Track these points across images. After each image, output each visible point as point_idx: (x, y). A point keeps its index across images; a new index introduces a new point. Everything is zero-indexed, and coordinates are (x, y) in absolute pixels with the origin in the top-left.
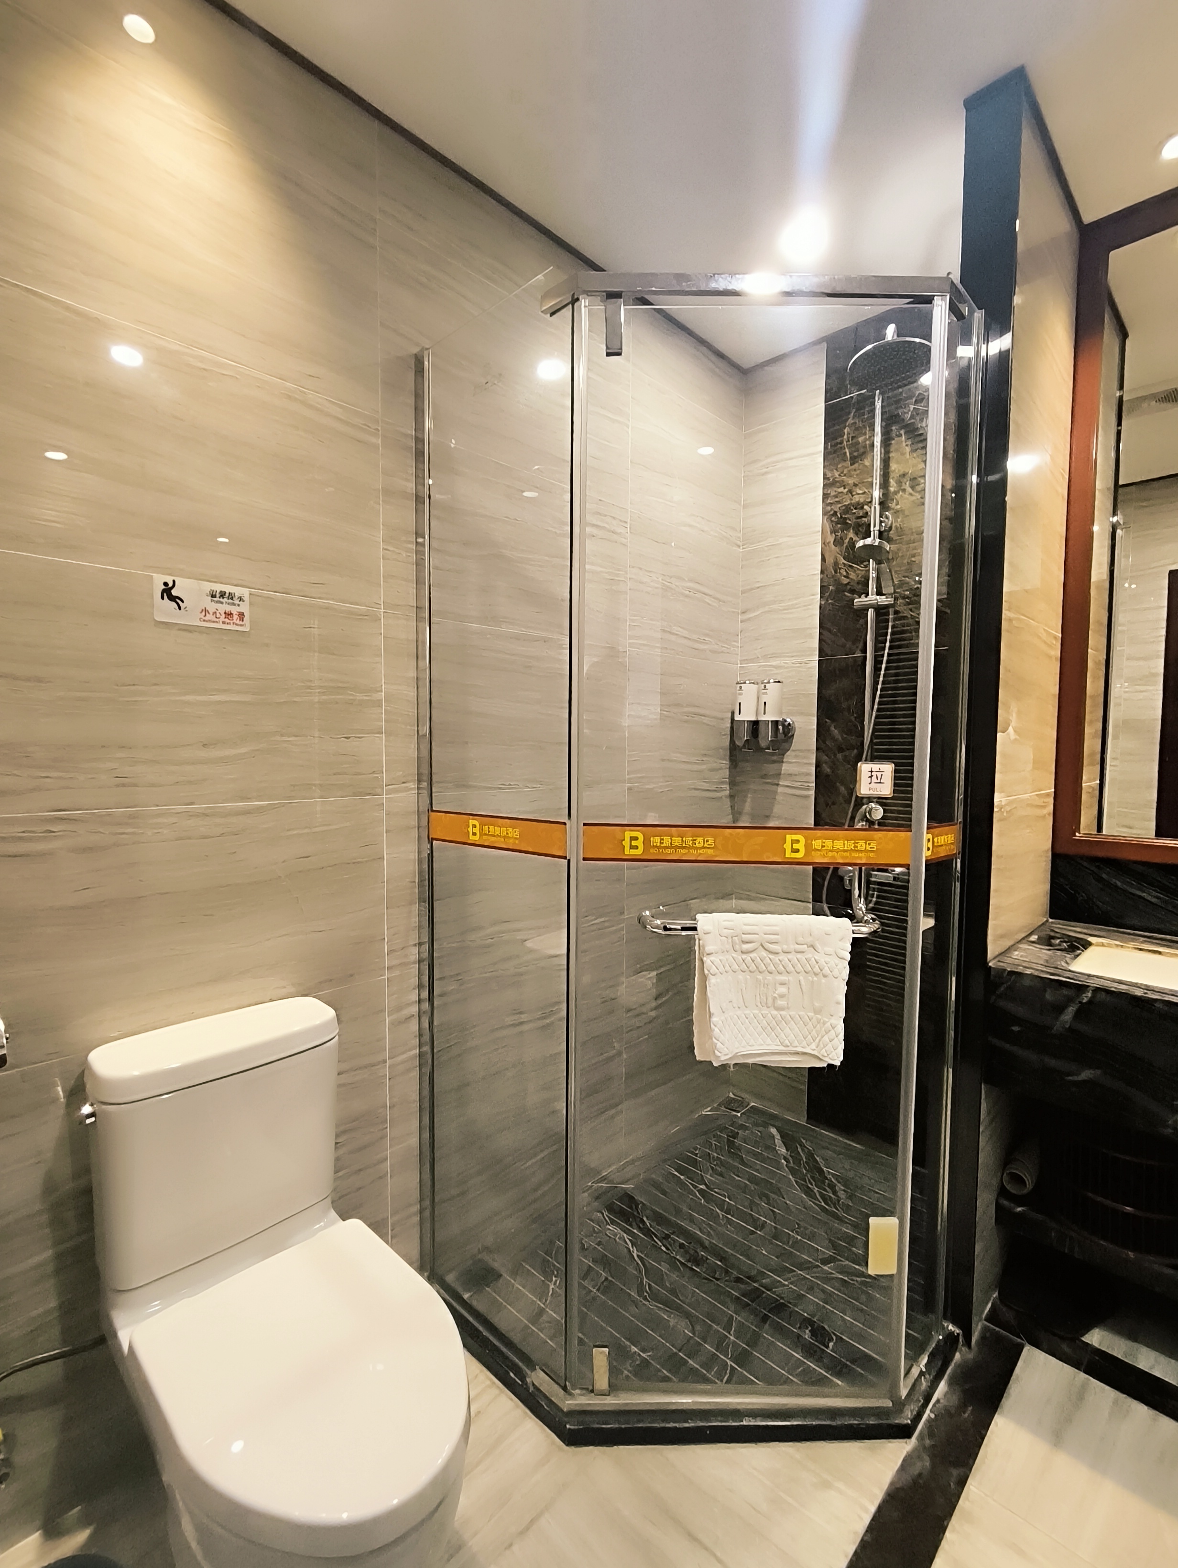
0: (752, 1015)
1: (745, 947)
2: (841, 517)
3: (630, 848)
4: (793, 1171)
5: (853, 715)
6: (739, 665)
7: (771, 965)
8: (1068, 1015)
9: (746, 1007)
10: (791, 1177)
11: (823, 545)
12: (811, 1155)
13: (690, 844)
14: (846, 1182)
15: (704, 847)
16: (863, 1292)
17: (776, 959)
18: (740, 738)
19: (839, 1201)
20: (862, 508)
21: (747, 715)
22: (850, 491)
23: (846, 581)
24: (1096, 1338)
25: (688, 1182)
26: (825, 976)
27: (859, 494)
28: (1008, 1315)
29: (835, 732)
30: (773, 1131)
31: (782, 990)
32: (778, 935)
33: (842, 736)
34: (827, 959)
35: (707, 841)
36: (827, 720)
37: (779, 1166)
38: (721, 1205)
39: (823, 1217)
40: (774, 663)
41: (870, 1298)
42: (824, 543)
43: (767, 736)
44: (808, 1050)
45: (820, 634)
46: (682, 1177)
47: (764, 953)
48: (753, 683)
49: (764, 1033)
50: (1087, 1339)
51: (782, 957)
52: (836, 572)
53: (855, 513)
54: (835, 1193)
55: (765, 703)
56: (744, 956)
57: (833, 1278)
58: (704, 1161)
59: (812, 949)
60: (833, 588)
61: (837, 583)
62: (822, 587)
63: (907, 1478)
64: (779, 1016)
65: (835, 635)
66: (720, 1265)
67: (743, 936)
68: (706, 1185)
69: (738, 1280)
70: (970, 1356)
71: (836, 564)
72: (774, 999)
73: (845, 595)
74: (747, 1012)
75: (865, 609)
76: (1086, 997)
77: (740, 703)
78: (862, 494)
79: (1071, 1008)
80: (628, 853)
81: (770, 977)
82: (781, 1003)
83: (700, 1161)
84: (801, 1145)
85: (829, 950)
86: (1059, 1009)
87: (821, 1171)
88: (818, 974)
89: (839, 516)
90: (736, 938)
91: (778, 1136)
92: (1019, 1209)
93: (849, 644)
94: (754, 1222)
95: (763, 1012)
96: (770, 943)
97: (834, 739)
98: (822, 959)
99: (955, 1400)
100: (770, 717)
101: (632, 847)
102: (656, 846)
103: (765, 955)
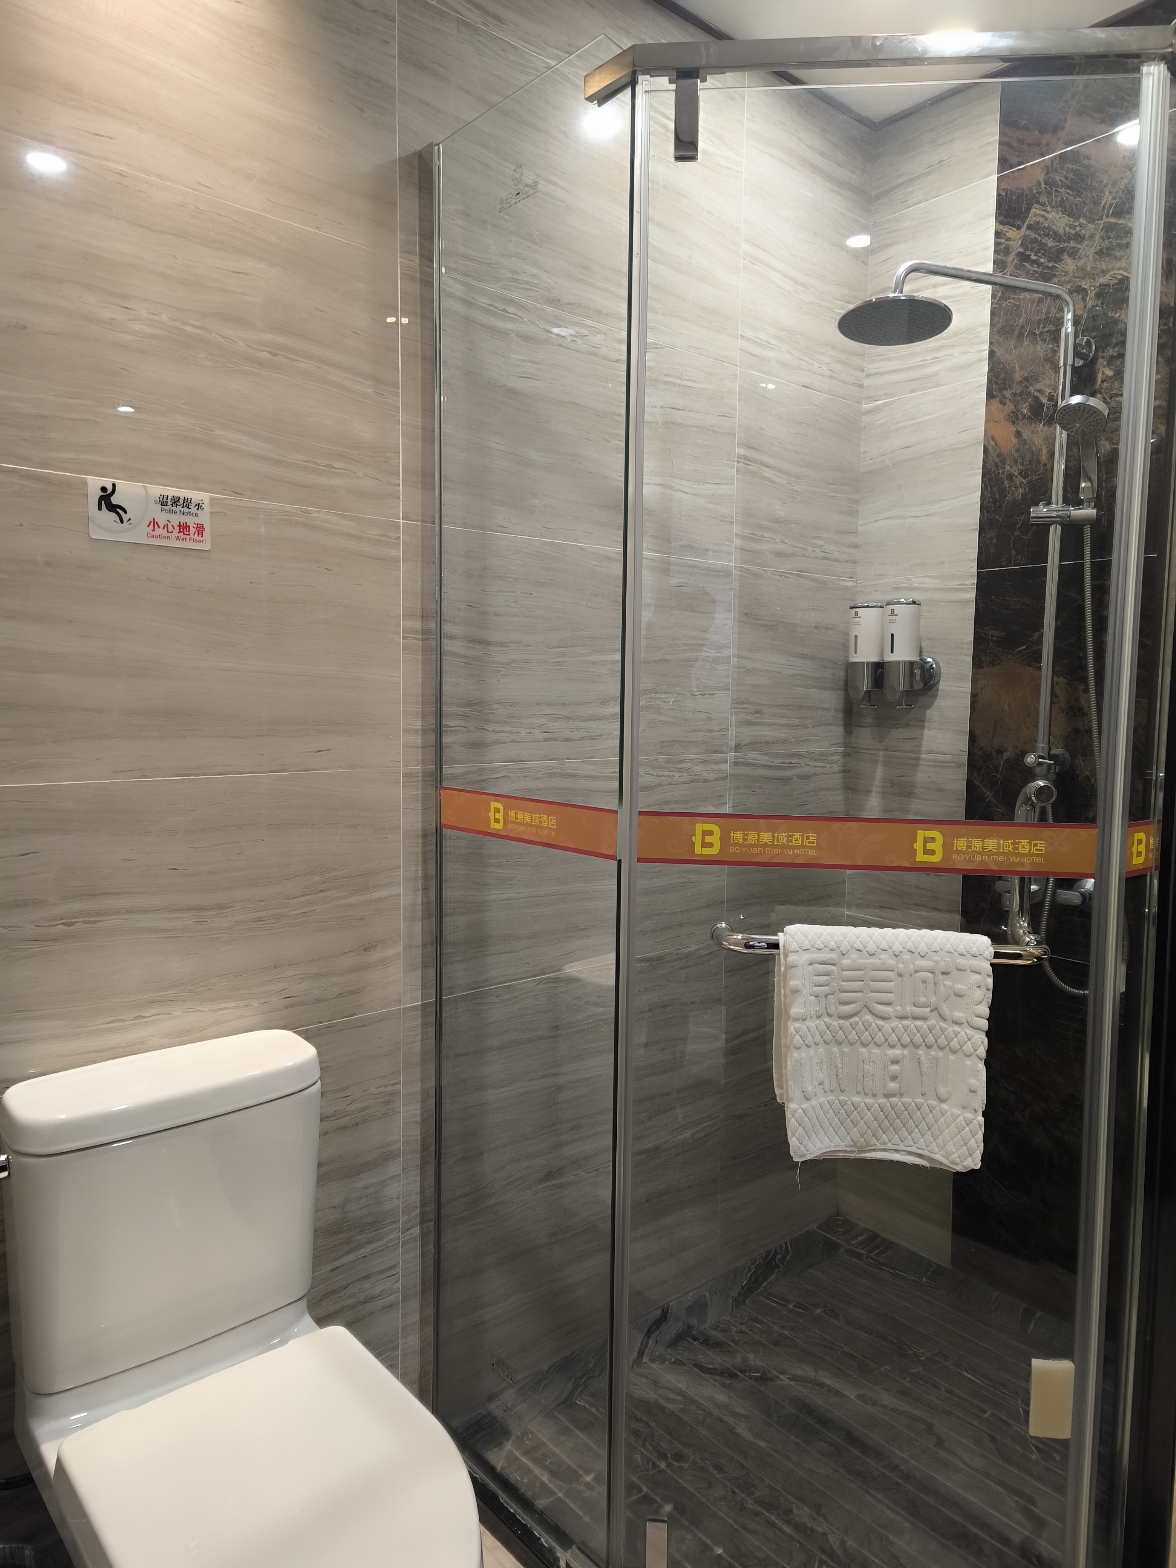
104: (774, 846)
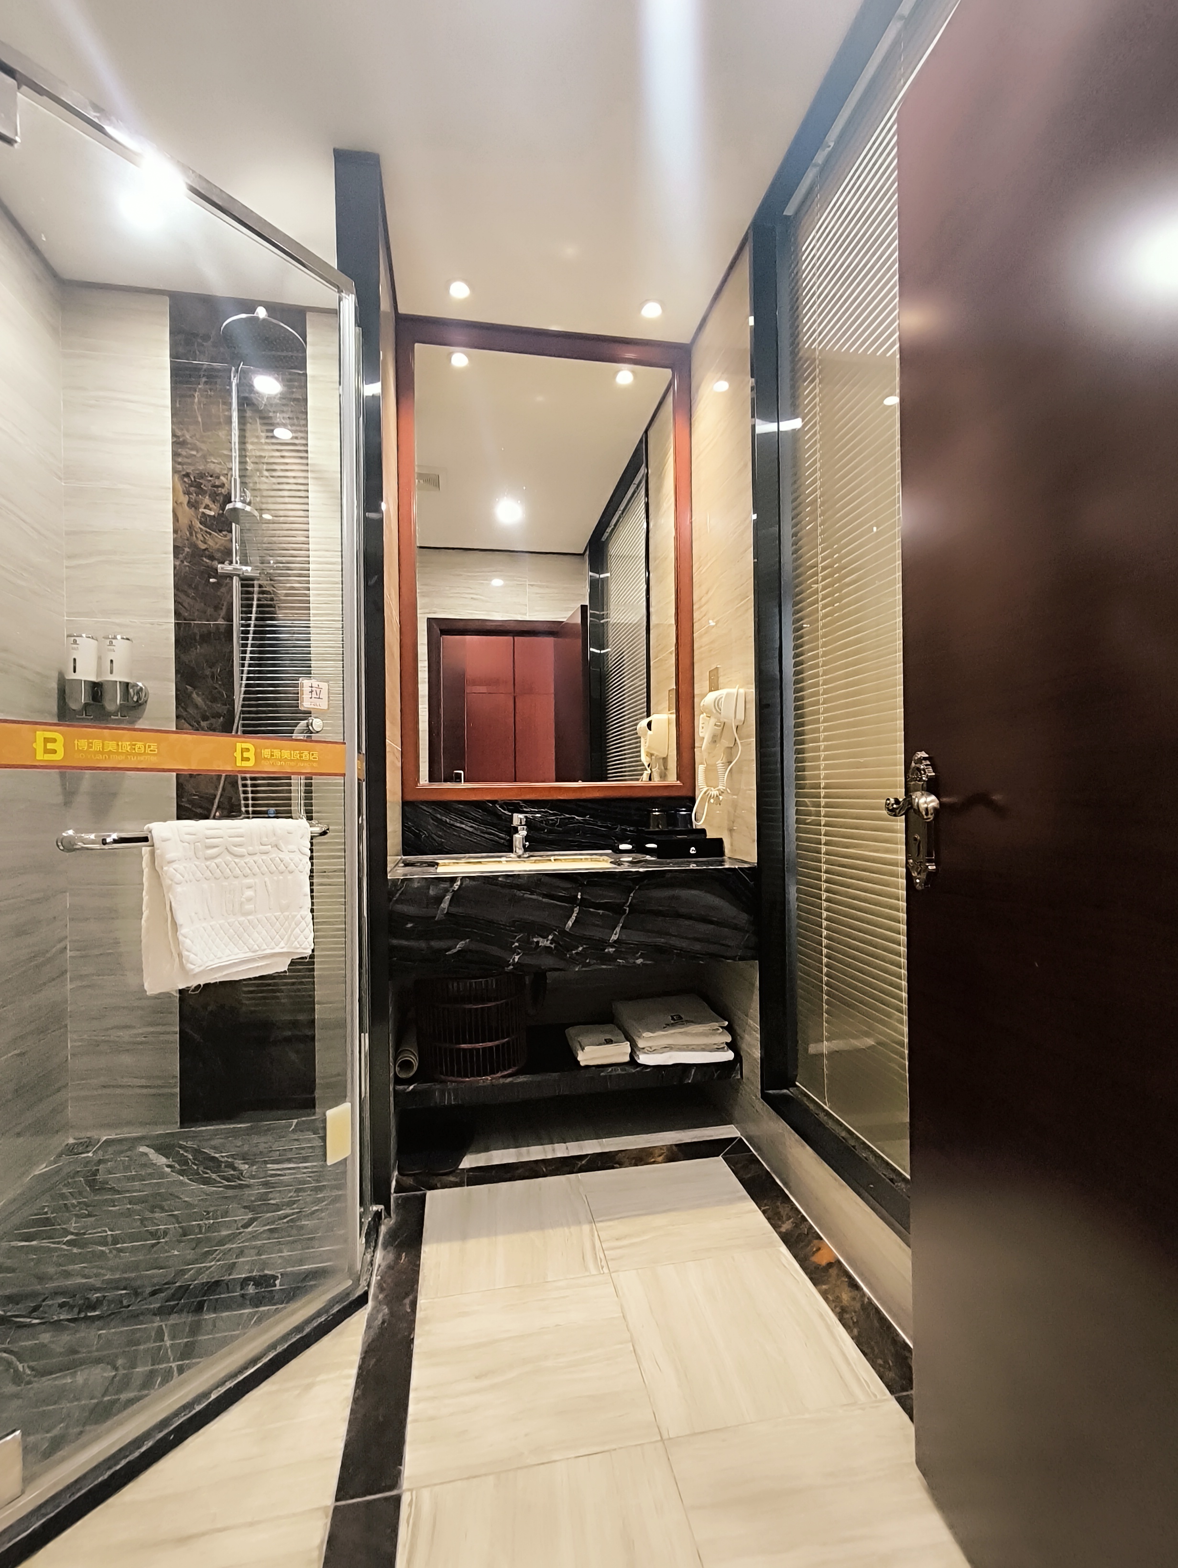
0: (218, 925)
1: (210, 852)
2: (195, 481)
3: (45, 753)
4: (182, 1173)
5: (217, 683)
6: (66, 618)
7: (237, 869)
8: (445, 905)
9: (212, 918)
10: (181, 1178)
11: (175, 504)
12: (197, 1152)
13: (128, 749)
14: (244, 1158)
15: (145, 753)
16: (292, 1227)
17: (241, 862)
18: (78, 700)
19: (242, 1174)
20: (218, 478)
21: (87, 673)
22: (204, 457)
23: (203, 546)
24: (468, 1162)
25: (45, 1243)
26: (291, 872)
27: (214, 463)
28: (410, 1181)
29: (199, 700)
30: (143, 1149)
31: (249, 893)
32: (242, 837)
33: (206, 705)
34: (292, 855)
35: (149, 747)
36: (188, 687)
37: (163, 1175)
38: (103, 1242)
39: (230, 1193)
40: (117, 621)
41: (302, 1227)
42: (176, 502)
43: (114, 701)
44: (277, 950)
45: (175, 595)
46: (34, 1243)
47: (229, 858)
48: (92, 638)
49: (231, 943)
50: (461, 1166)
51: (249, 859)
52: (191, 534)
53: (210, 481)
54: (234, 1169)
55: (112, 661)
56: (208, 863)
57: (261, 1233)
58: (60, 1214)
59: (276, 848)
60: (188, 550)
61: (194, 546)
62: (174, 546)
63: (372, 1333)
64: (246, 921)
65: (194, 598)
66: (126, 1293)
67: (207, 840)
68: (72, 1234)
69: (154, 1293)
70: (392, 1222)
71: (191, 527)
72: (242, 904)
73: (203, 561)
74: (212, 923)
75: (230, 576)
76: (456, 886)
77: (75, 660)
78: (218, 463)
79: (447, 898)
80: (42, 758)
81: (236, 882)
82: (249, 907)
83: (54, 1217)
84: (181, 1148)
85: (292, 847)
86: (439, 900)
87: (214, 1159)
88: (282, 873)
89: (193, 479)
90: (199, 844)
91: (151, 1152)
92: (411, 1087)
93: (210, 611)
94: (154, 1235)
95: (229, 921)
96: (235, 846)
97: (196, 707)
98: (286, 856)
99: (391, 1256)
100: (119, 676)
101: (47, 751)
102: (82, 751)
103: (230, 859)
104: (118, 753)
